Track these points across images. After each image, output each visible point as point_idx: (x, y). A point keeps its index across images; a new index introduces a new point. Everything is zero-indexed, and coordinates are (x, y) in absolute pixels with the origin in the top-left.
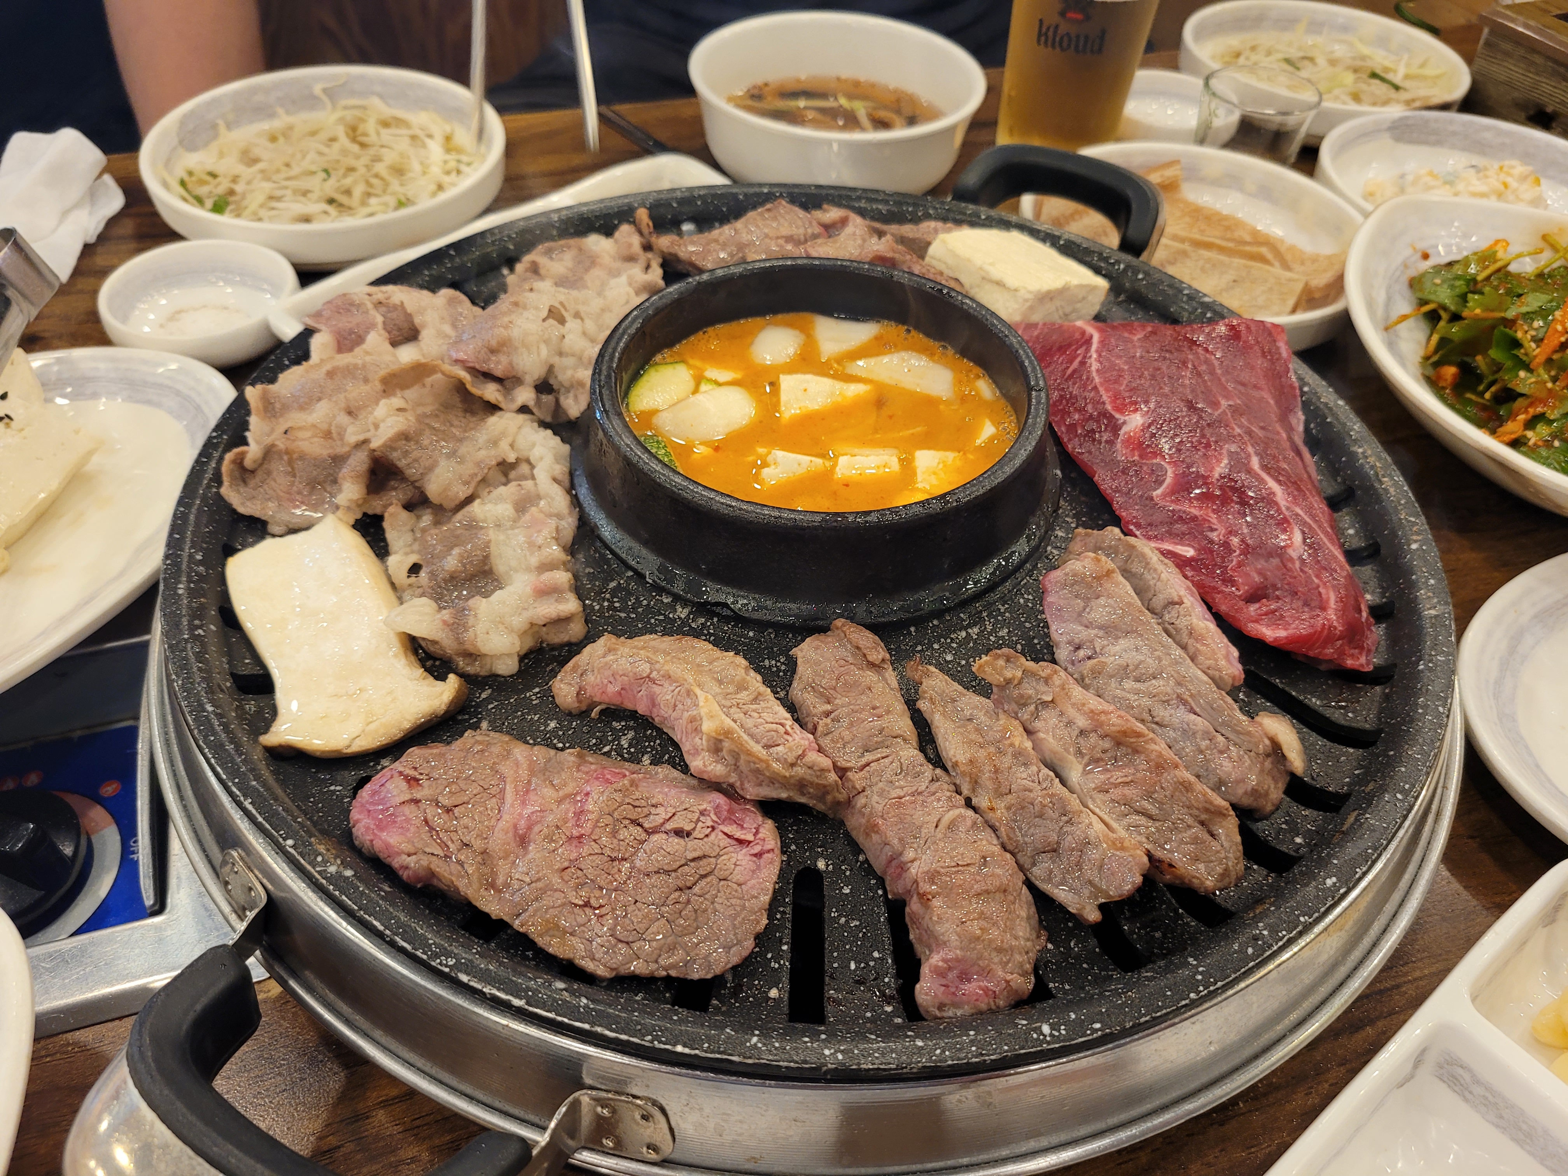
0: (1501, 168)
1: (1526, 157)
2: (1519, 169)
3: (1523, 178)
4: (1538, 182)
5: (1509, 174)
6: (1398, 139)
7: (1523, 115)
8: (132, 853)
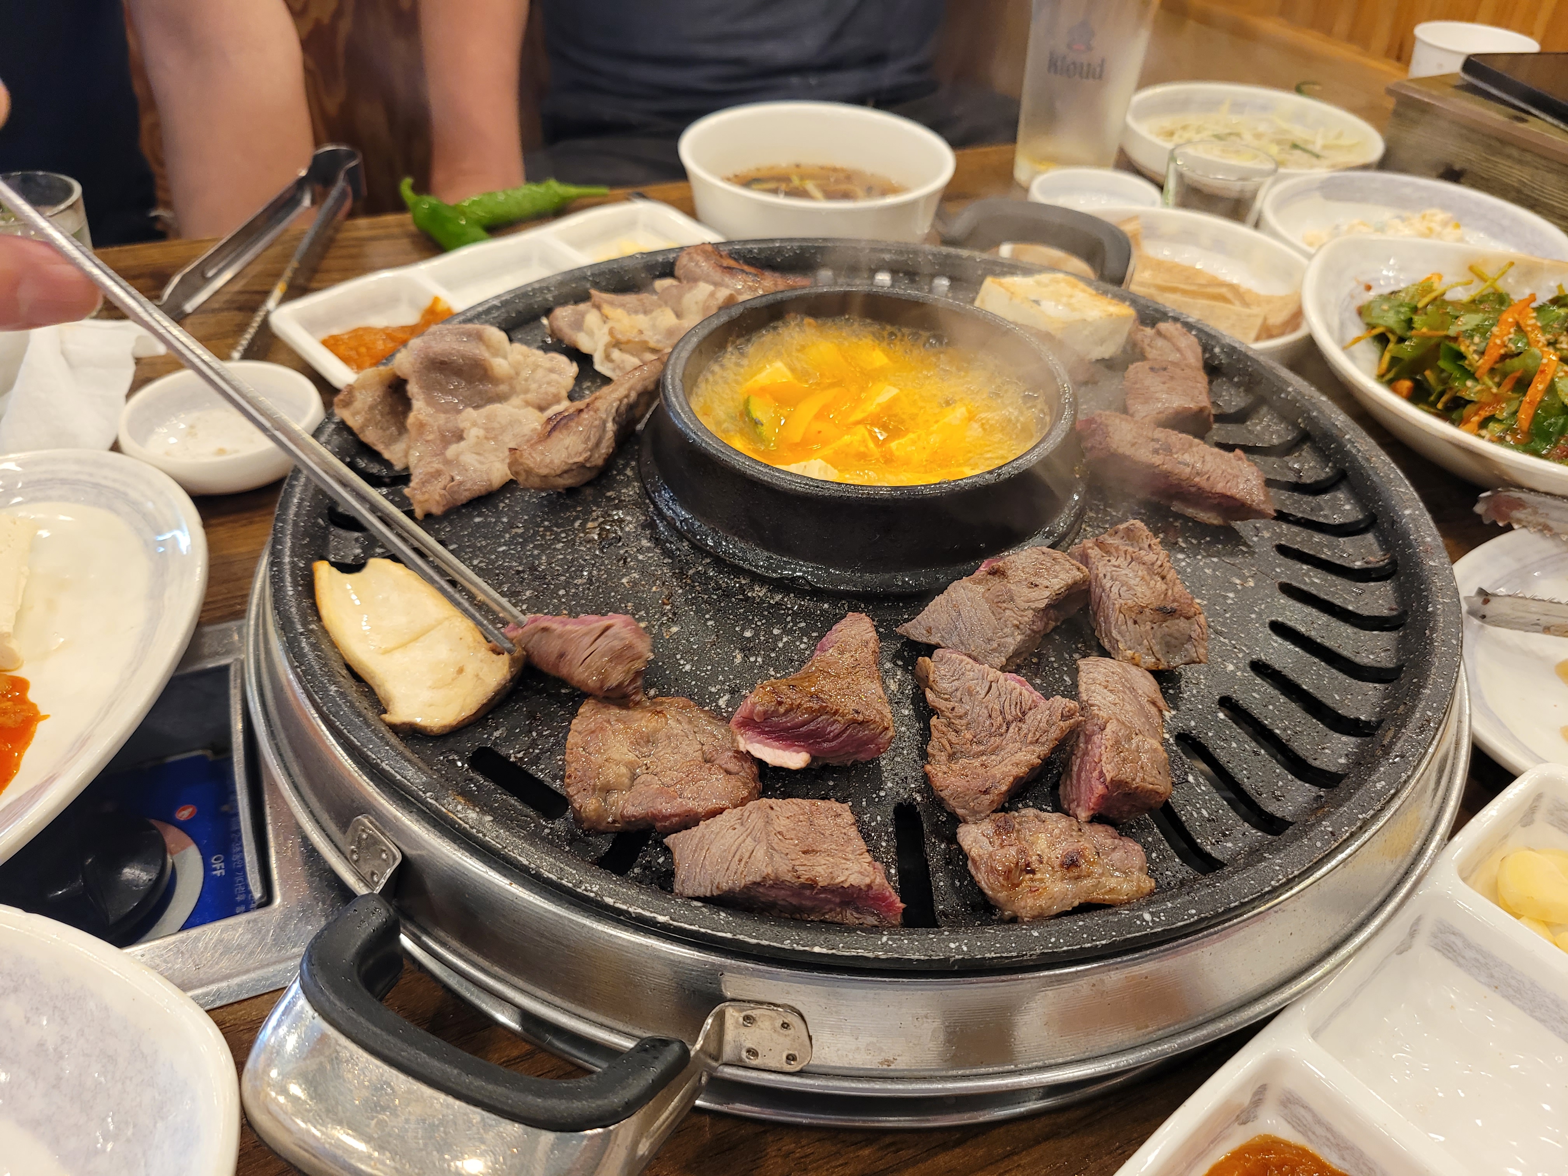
0: (1424, 217)
1: (1444, 205)
2: (1441, 216)
3: (1445, 223)
4: (1458, 226)
5: (1432, 221)
8: (215, 869)
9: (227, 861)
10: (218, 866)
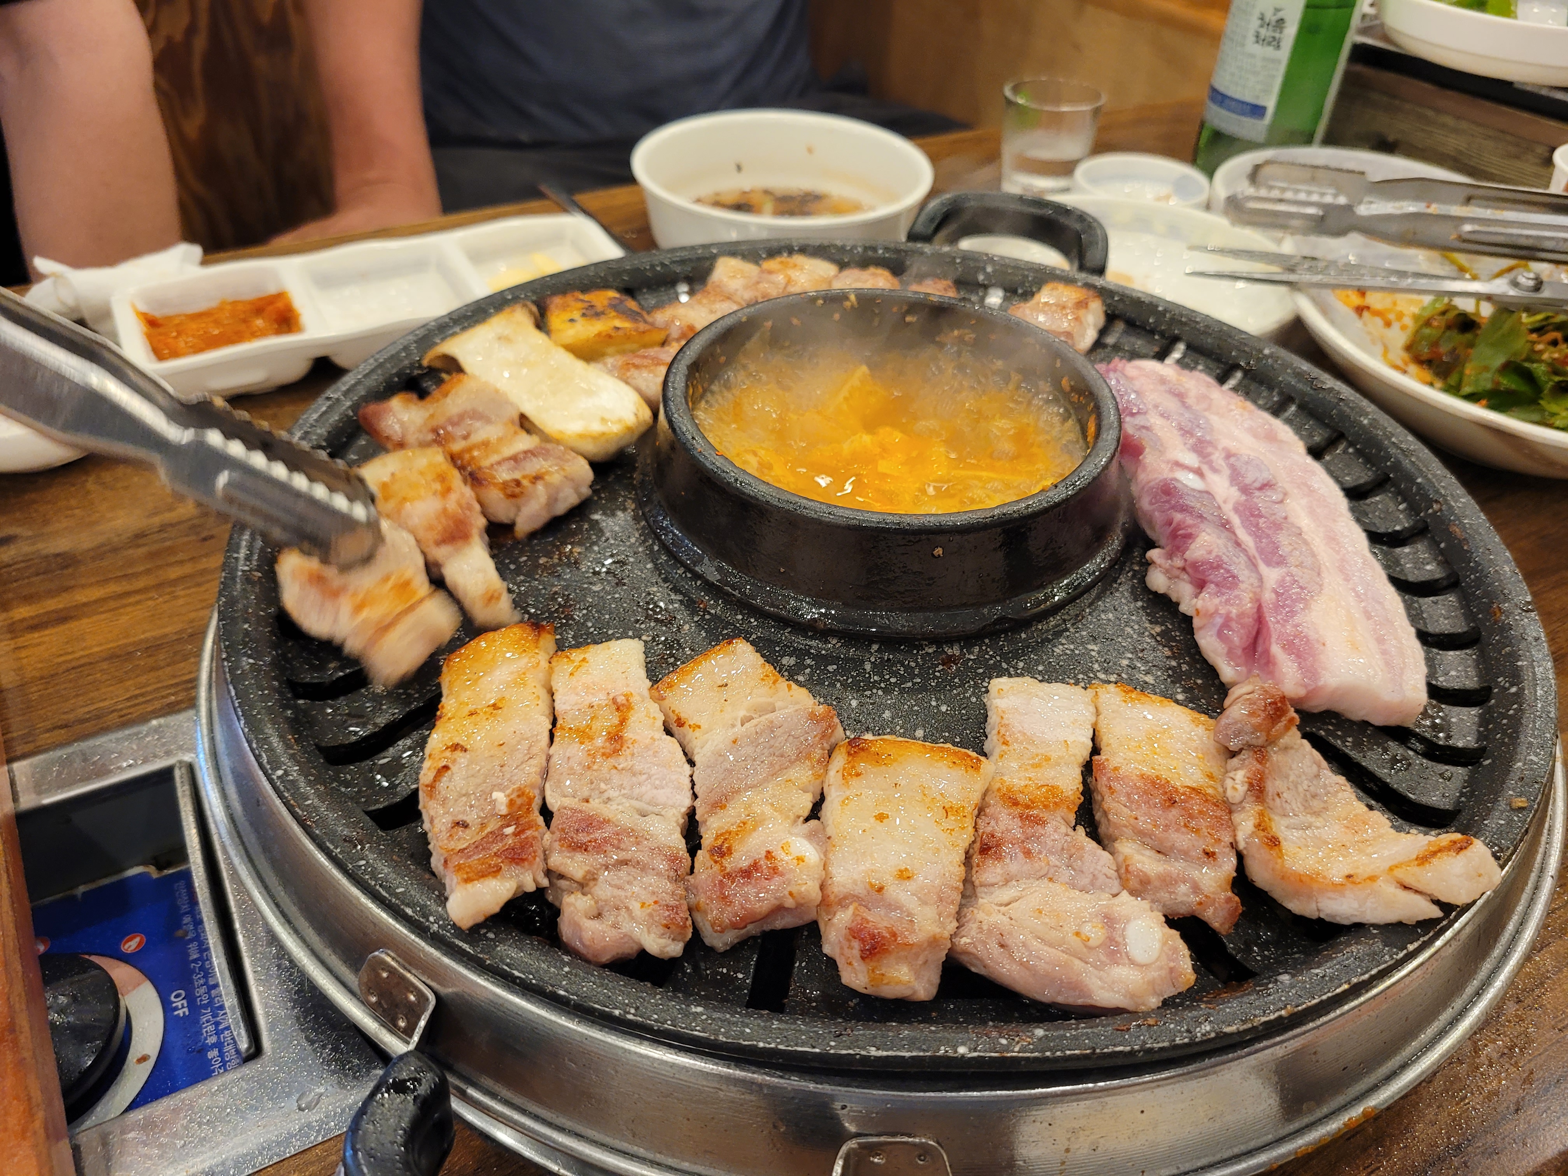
8: (176, 1009)
9: (191, 999)
10: (179, 1004)
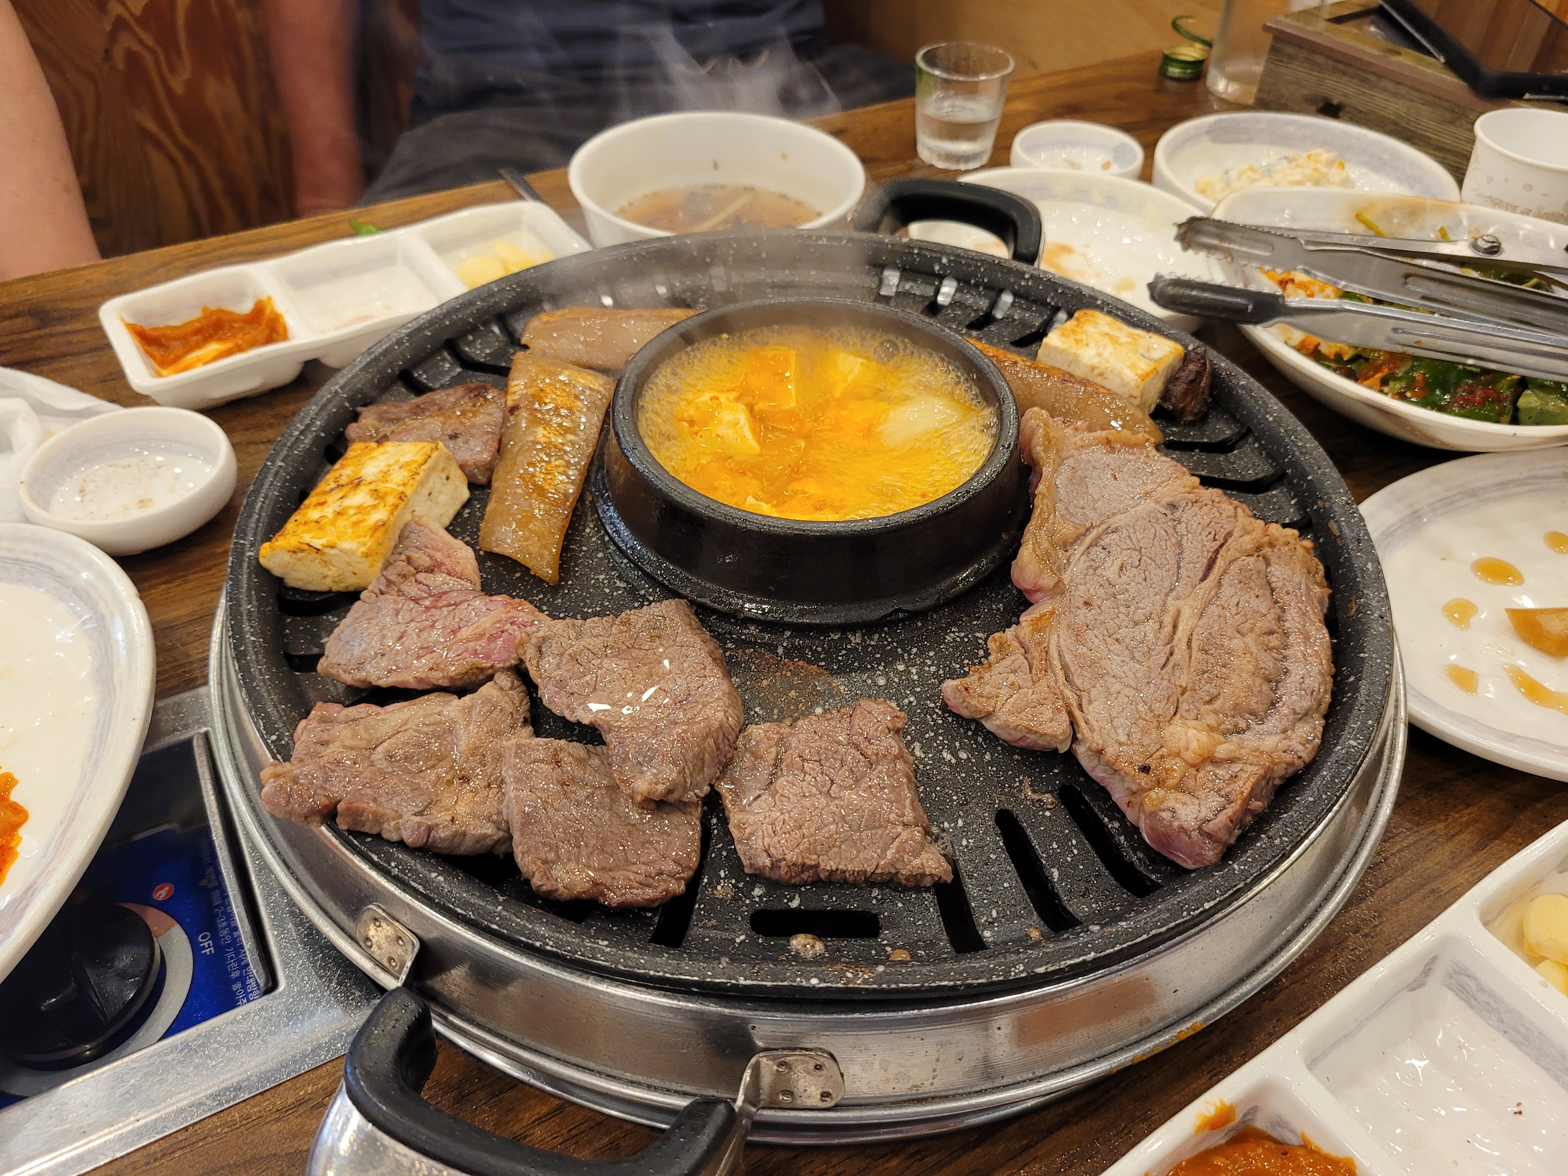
0: (1309, 157)
1: (1327, 143)
2: (1325, 155)
3: (1330, 164)
4: (1342, 166)
5: (1317, 162)
6: (1215, 141)
7: (1314, 108)
8: (204, 948)
9: (215, 938)
10: (206, 944)
